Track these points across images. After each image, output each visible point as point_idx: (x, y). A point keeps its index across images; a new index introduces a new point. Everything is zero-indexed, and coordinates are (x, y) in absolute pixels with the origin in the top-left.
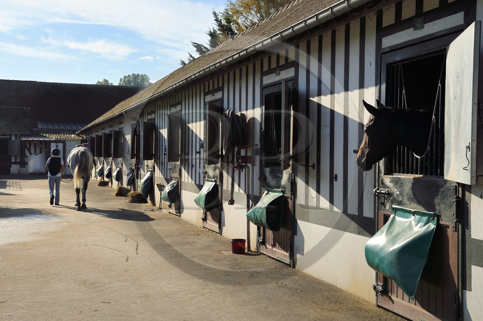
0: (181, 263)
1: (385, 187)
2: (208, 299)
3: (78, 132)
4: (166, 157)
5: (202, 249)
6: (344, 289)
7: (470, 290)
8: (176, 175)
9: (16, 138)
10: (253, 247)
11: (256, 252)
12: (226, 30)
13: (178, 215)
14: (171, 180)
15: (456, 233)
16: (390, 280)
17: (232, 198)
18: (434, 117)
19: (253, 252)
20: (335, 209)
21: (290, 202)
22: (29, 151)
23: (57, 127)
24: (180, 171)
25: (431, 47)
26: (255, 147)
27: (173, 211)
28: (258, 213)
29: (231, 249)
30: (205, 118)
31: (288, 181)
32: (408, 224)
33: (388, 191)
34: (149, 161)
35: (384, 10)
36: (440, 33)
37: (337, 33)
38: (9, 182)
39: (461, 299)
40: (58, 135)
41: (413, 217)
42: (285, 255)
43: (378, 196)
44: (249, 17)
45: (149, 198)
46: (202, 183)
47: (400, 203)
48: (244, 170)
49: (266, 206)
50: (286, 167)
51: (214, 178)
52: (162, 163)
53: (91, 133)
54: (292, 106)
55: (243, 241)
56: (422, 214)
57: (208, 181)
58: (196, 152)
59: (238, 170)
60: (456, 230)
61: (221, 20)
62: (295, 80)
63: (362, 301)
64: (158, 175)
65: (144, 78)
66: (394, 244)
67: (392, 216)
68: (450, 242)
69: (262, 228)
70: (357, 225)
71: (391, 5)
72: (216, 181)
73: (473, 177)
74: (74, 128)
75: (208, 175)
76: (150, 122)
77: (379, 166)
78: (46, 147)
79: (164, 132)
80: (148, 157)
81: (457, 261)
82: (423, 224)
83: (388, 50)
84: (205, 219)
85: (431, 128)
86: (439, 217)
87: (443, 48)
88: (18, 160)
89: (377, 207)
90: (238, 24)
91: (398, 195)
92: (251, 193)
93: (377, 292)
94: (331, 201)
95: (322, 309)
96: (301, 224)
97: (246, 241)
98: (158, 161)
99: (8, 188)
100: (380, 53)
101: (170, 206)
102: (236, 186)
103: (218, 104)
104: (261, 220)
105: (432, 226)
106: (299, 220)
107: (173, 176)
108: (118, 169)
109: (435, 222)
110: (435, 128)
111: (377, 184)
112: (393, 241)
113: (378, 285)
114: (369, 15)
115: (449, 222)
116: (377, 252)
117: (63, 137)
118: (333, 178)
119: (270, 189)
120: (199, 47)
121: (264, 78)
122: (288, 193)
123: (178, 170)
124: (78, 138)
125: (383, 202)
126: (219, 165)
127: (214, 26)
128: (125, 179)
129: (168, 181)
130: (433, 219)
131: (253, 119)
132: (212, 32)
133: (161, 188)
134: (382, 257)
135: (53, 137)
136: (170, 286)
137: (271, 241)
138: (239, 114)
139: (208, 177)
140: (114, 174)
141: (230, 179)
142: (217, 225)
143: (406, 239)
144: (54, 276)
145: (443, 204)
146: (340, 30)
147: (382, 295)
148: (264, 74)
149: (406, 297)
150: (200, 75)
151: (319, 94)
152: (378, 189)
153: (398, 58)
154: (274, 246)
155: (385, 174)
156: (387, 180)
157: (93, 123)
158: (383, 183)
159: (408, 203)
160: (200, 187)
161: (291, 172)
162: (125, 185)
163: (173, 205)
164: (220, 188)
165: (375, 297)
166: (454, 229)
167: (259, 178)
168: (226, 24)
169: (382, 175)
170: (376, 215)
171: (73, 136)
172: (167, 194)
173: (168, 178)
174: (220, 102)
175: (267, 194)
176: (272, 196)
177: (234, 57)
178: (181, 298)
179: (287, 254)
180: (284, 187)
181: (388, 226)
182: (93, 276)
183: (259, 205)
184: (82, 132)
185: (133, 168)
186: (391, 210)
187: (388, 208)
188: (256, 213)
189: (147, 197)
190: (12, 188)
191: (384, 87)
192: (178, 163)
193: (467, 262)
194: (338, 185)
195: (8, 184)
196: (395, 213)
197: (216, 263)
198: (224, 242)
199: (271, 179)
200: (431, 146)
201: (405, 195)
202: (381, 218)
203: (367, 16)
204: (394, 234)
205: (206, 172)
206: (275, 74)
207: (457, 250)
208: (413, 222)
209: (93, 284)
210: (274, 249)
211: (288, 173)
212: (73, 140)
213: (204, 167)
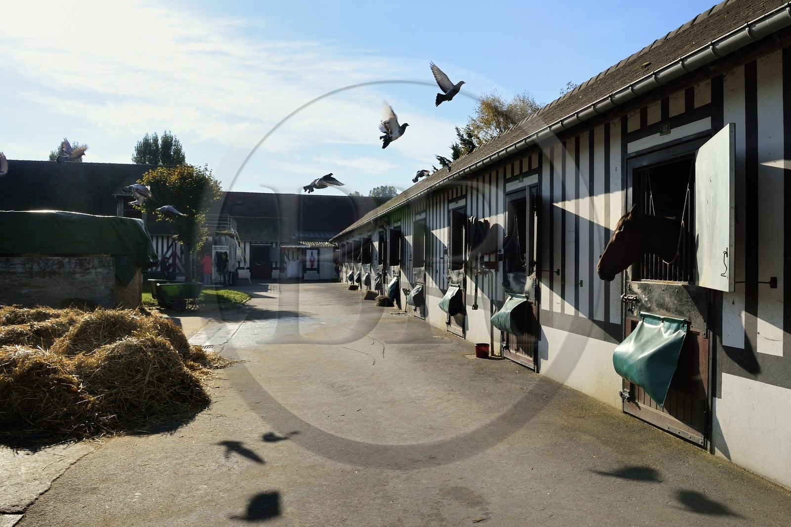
0: (426, 367)
1: (633, 293)
2: (453, 405)
3: (331, 240)
4: (412, 262)
5: (447, 353)
6: (589, 395)
7: (720, 397)
8: (421, 280)
9: (277, 246)
10: (497, 351)
11: (499, 356)
12: (467, 144)
13: (423, 318)
14: (416, 284)
15: (707, 340)
16: (637, 387)
17: (476, 303)
18: (683, 222)
19: (497, 356)
20: (581, 315)
21: (534, 308)
22: (288, 257)
23: (312, 236)
24: (425, 275)
25: (679, 151)
26: (498, 253)
27: (418, 313)
28: (501, 318)
29: (475, 353)
30: (449, 225)
31: (532, 287)
32: (657, 331)
33: (636, 297)
34: (396, 267)
35: (629, 116)
36: (688, 138)
37: (581, 140)
38: (271, 286)
39: (710, 406)
40: (313, 242)
41: (662, 324)
42: (529, 360)
43: (625, 302)
44: (489, 132)
45: (395, 302)
46: (445, 289)
47: (648, 310)
48: (487, 275)
49: (510, 311)
50: (530, 273)
51: (458, 283)
52: (408, 269)
53: (343, 241)
54: (535, 212)
55: (486, 345)
56: (672, 321)
57: (451, 286)
58: (440, 258)
59: (481, 275)
60: (707, 337)
61: (463, 135)
62: (538, 186)
63: (608, 407)
64: (404, 279)
65: (391, 190)
66: (643, 352)
67: (640, 323)
68: (700, 349)
69: (505, 333)
70: (603, 331)
71: (636, 112)
72: (459, 286)
73: (732, 284)
74: (328, 236)
75: (452, 281)
76: (396, 229)
77: (626, 272)
78: (302, 254)
79: (409, 239)
80: (394, 263)
81: (707, 368)
82: (673, 331)
83: (634, 155)
84: (449, 323)
85: (681, 234)
86: (689, 324)
87: (692, 152)
88: (278, 266)
89: (624, 314)
90: (478, 138)
91: (646, 301)
92: (494, 299)
93: (624, 398)
94: (577, 307)
95: (568, 416)
96: (544, 328)
97: (490, 345)
98: (404, 266)
99: (269, 291)
100: (626, 159)
101: (415, 310)
102: (479, 291)
103: (462, 212)
104: (505, 326)
105: (682, 333)
106: (544, 325)
107: (418, 281)
108: (367, 274)
109: (686, 329)
110: (684, 233)
111: (624, 290)
112: (642, 348)
113: (624, 391)
114: (613, 121)
115: (699, 329)
116: (626, 359)
117: (318, 244)
118: (578, 284)
119: (513, 294)
120: (442, 160)
121: (507, 185)
122: (532, 298)
123: (422, 275)
124: (331, 245)
125: (630, 308)
126: (462, 270)
127: (458, 141)
128: (373, 283)
129: (413, 286)
130: (683, 326)
131: (496, 225)
132: (455, 145)
133: (407, 292)
134: (631, 365)
135: (309, 245)
136: (415, 391)
137: (515, 346)
138: (482, 220)
139: (452, 283)
140: (363, 279)
141: (474, 285)
142: (461, 329)
143: (655, 347)
144: (305, 379)
145: (694, 311)
146: (583, 136)
147: (629, 401)
148: (507, 181)
149: (654, 403)
150: (444, 183)
151: (564, 199)
152: (625, 296)
153: (645, 163)
154: (517, 350)
155: (633, 280)
156: (635, 286)
157: (344, 232)
158: (630, 289)
159: (657, 309)
160: (444, 292)
161: (535, 277)
162: (373, 289)
163: (418, 308)
164: (463, 293)
165: (621, 403)
166: (705, 336)
167: (503, 283)
168: (468, 138)
169: (630, 281)
170: (624, 321)
171: (327, 243)
172: (412, 298)
173: (413, 283)
174: (463, 209)
175: (510, 299)
176: (517, 301)
177: (478, 165)
178: (426, 403)
179: (531, 359)
180: (528, 293)
181: (636, 333)
182: (341, 380)
183: (503, 310)
184: (335, 240)
185: (381, 273)
186: (638, 317)
187: (635, 314)
188: (500, 319)
189: (394, 301)
190: (272, 292)
191: (630, 190)
192: (423, 268)
193: (718, 369)
194: (584, 291)
195: (269, 287)
196: (644, 319)
197: (460, 368)
198: (468, 346)
199: (514, 285)
200: (681, 252)
201: (654, 301)
202: (629, 325)
203: (611, 122)
204: (643, 341)
205: (450, 278)
206: (518, 181)
207: (707, 357)
208: (662, 329)
209: (341, 387)
210: (518, 354)
211: (532, 279)
212: (326, 247)
213: (448, 273)
